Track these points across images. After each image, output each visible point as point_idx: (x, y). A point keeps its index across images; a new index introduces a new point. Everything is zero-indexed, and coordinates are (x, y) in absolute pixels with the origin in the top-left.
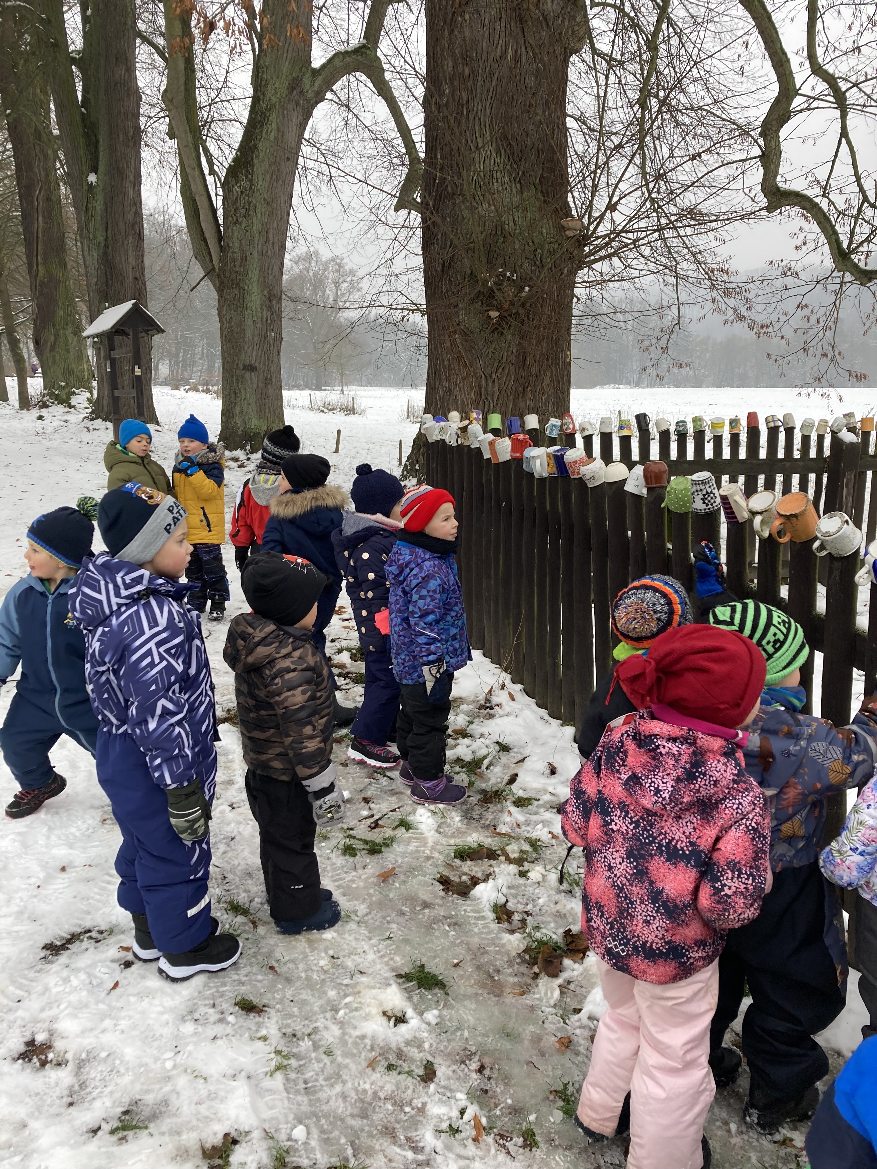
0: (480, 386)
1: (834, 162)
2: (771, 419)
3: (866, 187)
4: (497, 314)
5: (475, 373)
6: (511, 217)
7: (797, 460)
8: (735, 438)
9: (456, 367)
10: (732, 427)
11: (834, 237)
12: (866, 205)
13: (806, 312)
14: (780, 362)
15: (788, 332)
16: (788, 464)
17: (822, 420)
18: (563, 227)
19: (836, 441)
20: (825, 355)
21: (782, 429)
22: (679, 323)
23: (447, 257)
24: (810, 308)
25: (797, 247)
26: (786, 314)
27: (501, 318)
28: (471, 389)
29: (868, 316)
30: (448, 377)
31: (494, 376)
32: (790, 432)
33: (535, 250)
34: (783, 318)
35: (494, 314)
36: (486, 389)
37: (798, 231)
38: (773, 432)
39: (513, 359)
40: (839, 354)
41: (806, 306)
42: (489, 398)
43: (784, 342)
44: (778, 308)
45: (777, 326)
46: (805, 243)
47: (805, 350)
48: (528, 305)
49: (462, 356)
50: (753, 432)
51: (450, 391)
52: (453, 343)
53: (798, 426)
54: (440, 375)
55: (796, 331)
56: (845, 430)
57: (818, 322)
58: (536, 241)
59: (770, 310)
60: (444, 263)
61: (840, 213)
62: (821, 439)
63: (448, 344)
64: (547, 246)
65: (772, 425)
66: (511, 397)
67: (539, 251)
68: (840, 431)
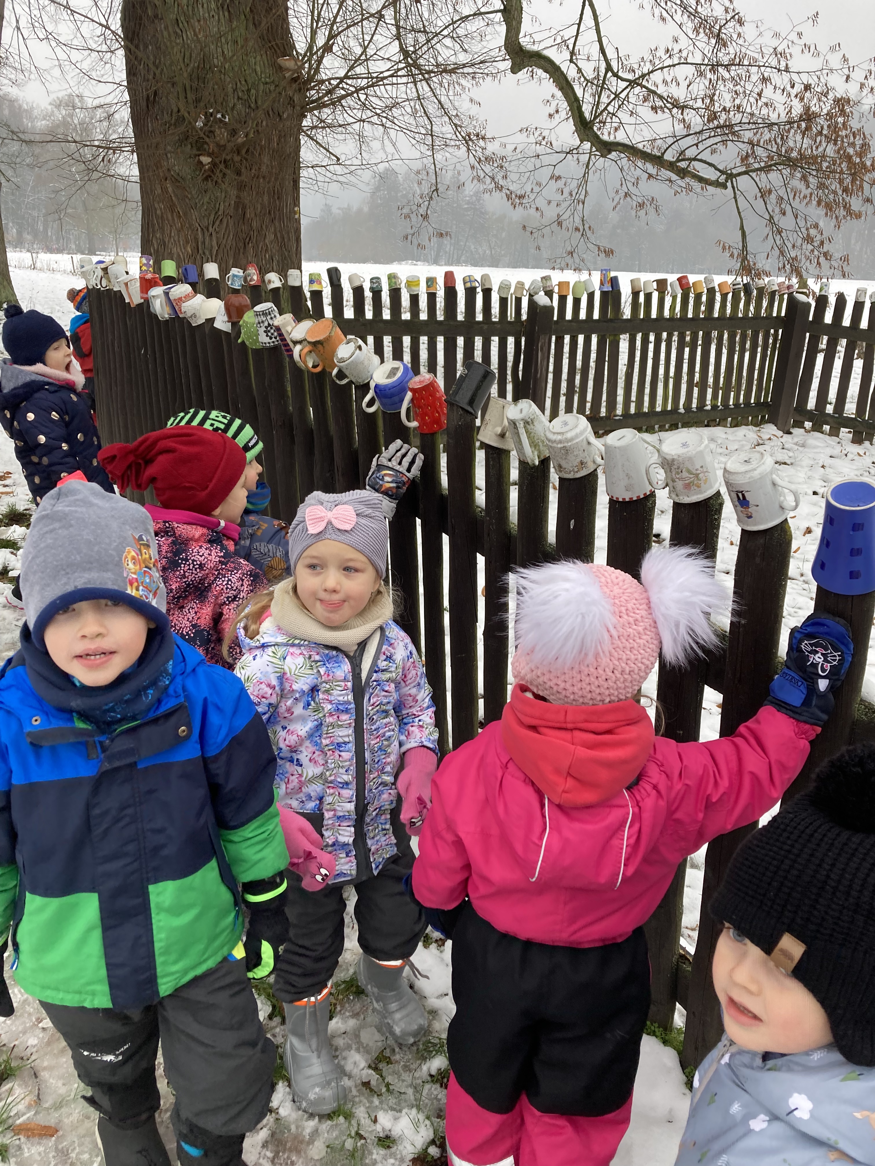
0: (196, 240)
1: (579, 25)
2: (467, 279)
3: (609, 57)
4: (209, 160)
5: (191, 225)
6: (219, 50)
7: (495, 323)
8: (432, 297)
9: (170, 218)
10: (428, 287)
11: (575, 105)
12: (610, 74)
13: (560, 184)
14: (535, 235)
15: (541, 202)
16: (486, 327)
17: (518, 283)
18: (281, 67)
19: (532, 303)
20: (577, 229)
21: (479, 290)
22: (437, 190)
23: (151, 92)
24: (563, 180)
25: (551, 116)
26: (539, 184)
27: (214, 164)
28: (188, 242)
29: (617, 192)
30: (162, 229)
31: (210, 229)
32: (487, 292)
33: (249, 90)
34: (537, 189)
35: (206, 160)
36: (204, 243)
37: (550, 99)
38: (470, 293)
39: (231, 211)
40: (590, 228)
41: (559, 178)
42: (207, 253)
43: (539, 213)
44: (532, 178)
45: (532, 196)
46: (557, 111)
47: (560, 224)
48: (244, 151)
49: (174, 205)
50: (451, 292)
51: (164, 243)
52: (164, 190)
53: (495, 288)
54: (153, 226)
55: (549, 202)
56: (542, 293)
57: (571, 195)
58: (250, 82)
59: (524, 180)
60: (148, 99)
61: (588, 81)
62: (518, 301)
63: (160, 191)
64: (261, 87)
65: (468, 285)
66: (231, 253)
67: (253, 91)
68: (537, 293)
